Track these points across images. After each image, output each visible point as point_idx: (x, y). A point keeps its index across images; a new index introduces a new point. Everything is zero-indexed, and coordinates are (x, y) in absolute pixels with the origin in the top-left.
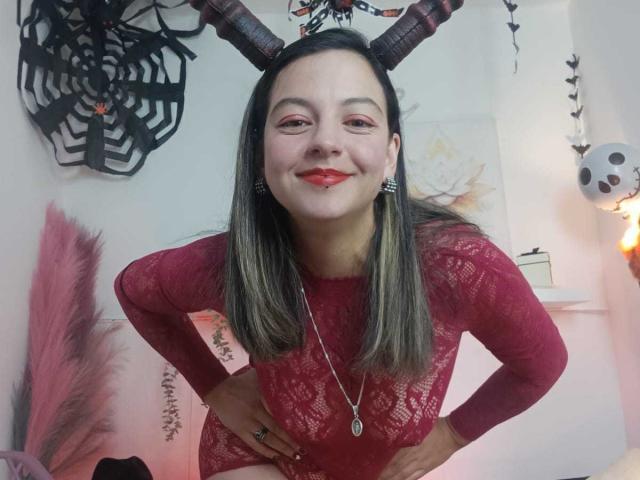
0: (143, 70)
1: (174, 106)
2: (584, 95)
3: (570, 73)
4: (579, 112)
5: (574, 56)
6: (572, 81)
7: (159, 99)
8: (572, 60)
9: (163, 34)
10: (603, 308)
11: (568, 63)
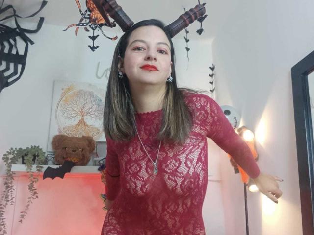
0: (5, 47)
1: (20, 66)
2: (216, 82)
3: (211, 72)
4: (214, 90)
5: (213, 65)
6: (211, 76)
7: (12, 62)
8: (212, 67)
9: (17, 30)
10: (219, 179)
11: (210, 68)
